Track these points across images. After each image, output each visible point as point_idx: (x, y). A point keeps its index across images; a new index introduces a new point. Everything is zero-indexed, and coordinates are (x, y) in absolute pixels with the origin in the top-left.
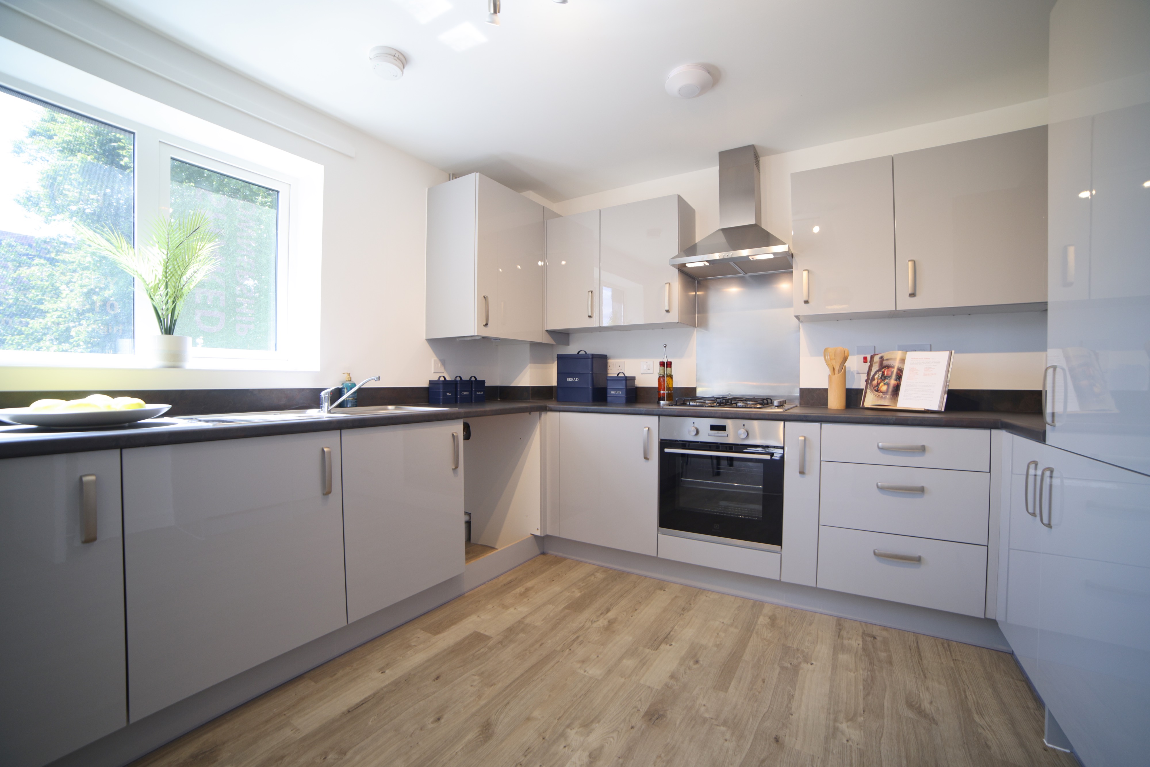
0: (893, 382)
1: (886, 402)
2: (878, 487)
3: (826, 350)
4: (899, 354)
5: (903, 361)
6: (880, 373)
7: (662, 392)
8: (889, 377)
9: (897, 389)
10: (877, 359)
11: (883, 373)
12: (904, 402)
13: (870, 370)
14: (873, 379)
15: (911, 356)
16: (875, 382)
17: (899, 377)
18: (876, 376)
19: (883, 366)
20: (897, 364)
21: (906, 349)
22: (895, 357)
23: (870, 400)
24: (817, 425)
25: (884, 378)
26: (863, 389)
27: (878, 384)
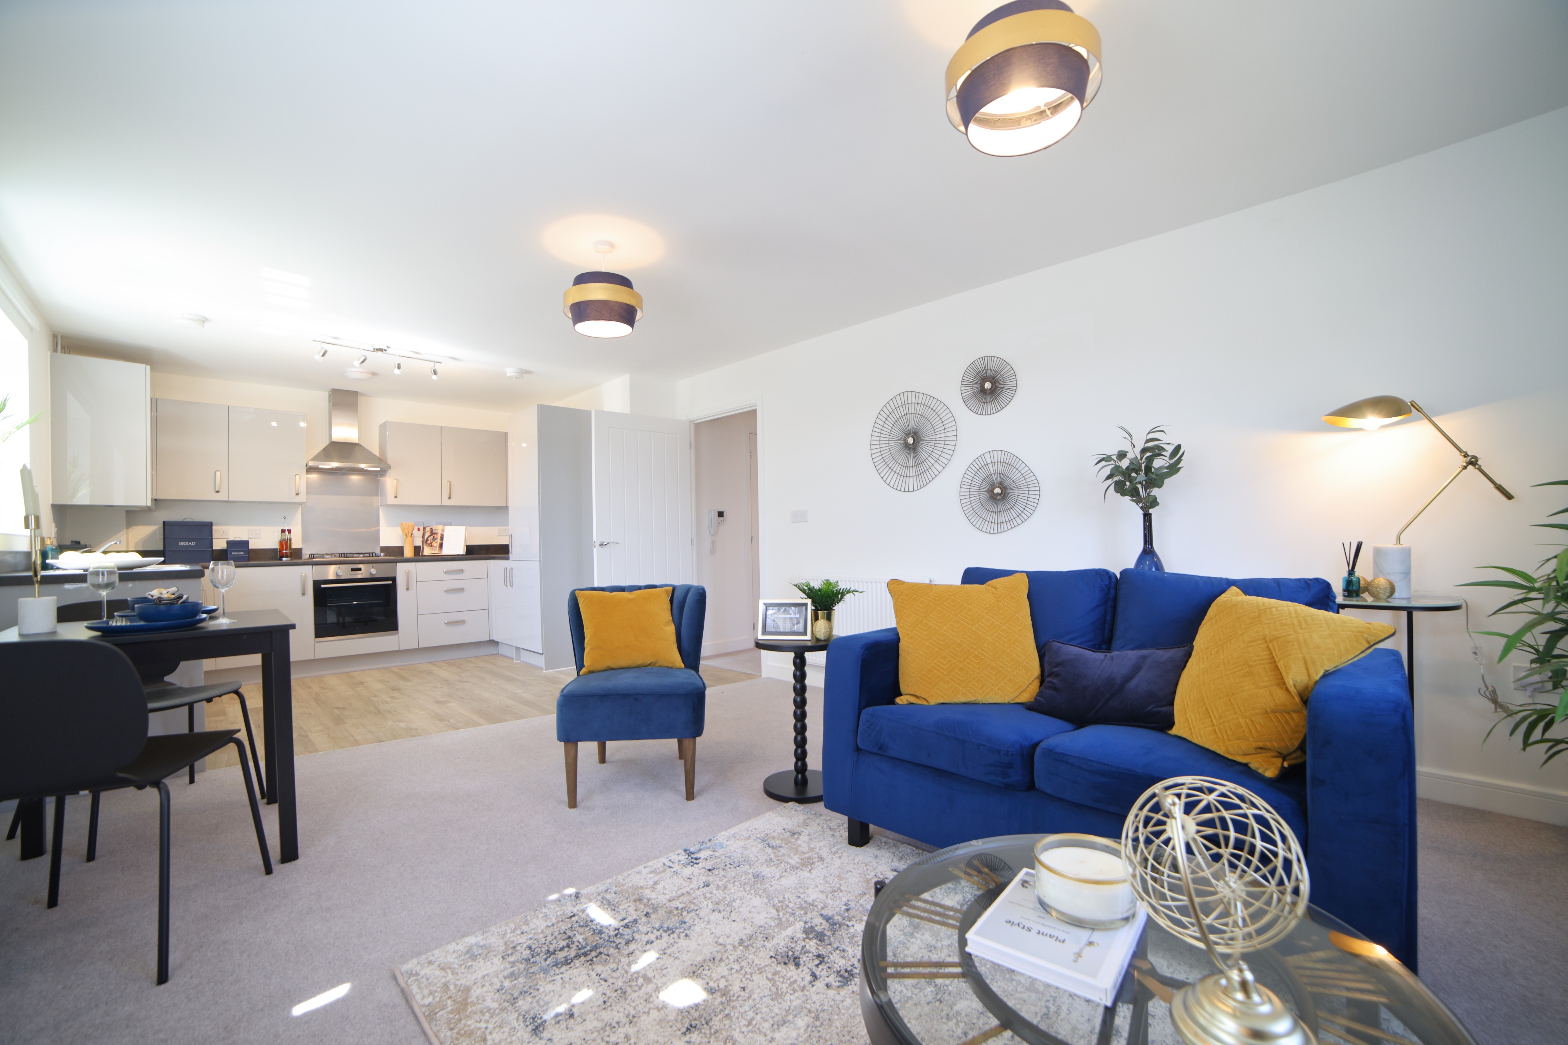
0: (439, 541)
1: (436, 552)
2: (445, 591)
3: (401, 524)
4: (440, 527)
5: (443, 530)
6: (432, 537)
7: (284, 551)
8: (437, 539)
9: (441, 545)
10: (428, 529)
11: (434, 537)
12: (446, 551)
13: (423, 537)
14: (427, 540)
15: (447, 528)
16: (429, 542)
17: (442, 538)
18: (429, 539)
19: (432, 533)
20: (440, 532)
21: (445, 524)
22: (439, 529)
23: (427, 551)
24: (414, 563)
25: (434, 539)
26: (420, 546)
27: (431, 543)
